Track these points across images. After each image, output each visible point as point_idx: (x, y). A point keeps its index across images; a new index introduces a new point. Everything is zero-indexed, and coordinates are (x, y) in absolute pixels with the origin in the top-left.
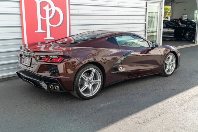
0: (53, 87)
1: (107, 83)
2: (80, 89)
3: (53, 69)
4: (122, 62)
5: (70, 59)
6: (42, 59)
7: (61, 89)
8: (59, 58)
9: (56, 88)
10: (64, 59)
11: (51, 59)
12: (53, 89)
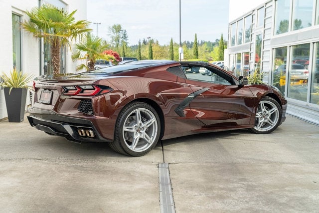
0: (83, 132)
3: (84, 105)
4: (191, 104)
5: (112, 90)
6: (70, 91)
7: (96, 137)
8: (94, 89)
9: (88, 135)
10: (102, 91)
11: (82, 91)
12: (84, 137)
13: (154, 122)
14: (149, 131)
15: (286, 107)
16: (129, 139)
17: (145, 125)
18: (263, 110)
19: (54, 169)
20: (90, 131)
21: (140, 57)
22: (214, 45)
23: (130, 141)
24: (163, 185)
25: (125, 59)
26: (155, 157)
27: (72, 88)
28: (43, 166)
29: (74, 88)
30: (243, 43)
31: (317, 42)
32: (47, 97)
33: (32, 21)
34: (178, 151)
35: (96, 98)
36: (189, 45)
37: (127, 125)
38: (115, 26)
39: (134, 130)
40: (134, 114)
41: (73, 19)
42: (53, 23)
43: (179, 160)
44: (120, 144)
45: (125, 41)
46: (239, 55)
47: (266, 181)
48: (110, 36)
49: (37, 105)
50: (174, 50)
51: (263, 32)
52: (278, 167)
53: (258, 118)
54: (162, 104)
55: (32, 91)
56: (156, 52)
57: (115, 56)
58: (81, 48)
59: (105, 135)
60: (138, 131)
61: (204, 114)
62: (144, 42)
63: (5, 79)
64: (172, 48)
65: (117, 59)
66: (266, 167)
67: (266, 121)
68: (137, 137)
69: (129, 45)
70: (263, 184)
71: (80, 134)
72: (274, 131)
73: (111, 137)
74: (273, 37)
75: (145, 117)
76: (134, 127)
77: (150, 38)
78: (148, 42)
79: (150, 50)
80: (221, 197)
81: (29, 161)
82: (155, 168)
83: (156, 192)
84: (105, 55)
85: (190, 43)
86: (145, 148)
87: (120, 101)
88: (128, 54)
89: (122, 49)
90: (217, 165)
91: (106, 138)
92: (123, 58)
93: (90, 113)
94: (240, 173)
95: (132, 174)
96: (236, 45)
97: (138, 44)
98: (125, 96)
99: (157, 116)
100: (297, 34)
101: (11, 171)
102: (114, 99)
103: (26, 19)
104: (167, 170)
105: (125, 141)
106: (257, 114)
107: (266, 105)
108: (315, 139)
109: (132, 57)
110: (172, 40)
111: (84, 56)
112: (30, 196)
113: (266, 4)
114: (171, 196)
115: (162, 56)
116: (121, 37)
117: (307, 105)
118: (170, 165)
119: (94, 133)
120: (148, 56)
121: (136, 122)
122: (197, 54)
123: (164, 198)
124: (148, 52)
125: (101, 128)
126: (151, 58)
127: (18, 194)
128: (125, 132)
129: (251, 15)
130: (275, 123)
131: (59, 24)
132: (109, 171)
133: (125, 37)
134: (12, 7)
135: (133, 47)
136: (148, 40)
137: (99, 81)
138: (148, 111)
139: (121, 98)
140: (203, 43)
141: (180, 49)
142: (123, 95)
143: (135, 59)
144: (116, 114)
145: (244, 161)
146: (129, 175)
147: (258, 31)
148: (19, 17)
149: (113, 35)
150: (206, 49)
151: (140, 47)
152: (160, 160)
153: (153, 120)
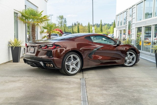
0: (48, 65)
1: (84, 68)
2: (68, 71)
3: (49, 53)
4: (95, 53)
5: (60, 47)
6: (42, 47)
7: (54, 67)
8: (53, 46)
9: (51, 66)
10: (56, 47)
11: (48, 47)
12: (49, 67)
13: (79, 61)
14: (77, 65)
15: (140, 55)
16: (68, 68)
17: (75, 62)
18: (129, 56)
19: (36, 80)
20: (51, 64)
21: (73, 32)
22: (111, 25)
23: (68, 69)
24: (82, 85)
25: (65, 33)
26: (79, 76)
27: (43, 46)
28: (32, 79)
29: (44, 46)
30: (123, 25)
31: (154, 25)
32: (32, 50)
33: (23, 16)
34: (90, 74)
35: (54, 50)
36: (98, 26)
37: (67, 62)
38: (60, 16)
39: (70, 64)
40: (70, 57)
41: (42, 15)
42: (33, 17)
43: (90, 77)
44: (64, 70)
45: (65, 24)
46: (121, 30)
47: (126, 84)
48: (58, 21)
49: (28, 53)
50: (90, 28)
51: (131, 20)
52: (132, 79)
53: (126, 60)
54: (82, 53)
55: (25, 48)
56: (81, 29)
57: (60, 31)
58: (45, 28)
59: (58, 66)
60: (72, 64)
61: (102, 57)
62: (75, 24)
63: (11, 42)
64: (89, 27)
65: (61, 33)
66: (127, 79)
67: (130, 61)
68: (71, 67)
69: (67, 26)
70: (124, 85)
71: (47, 66)
72: (134, 66)
73: (60, 67)
74: (135, 22)
75: (75, 59)
76: (70, 63)
77: (78, 22)
78: (77, 24)
79: (78, 28)
80: (106, 90)
81: (25, 77)
82: (79, 80)
83: (79, 88)
84: (55, 31)
85: (99, 24)
86: (75, 72)
87: (64, 52)
88: (67, 30)
89: (64, 28)
90: (106, 79)
91: (58, 67)
92: (64, 33)
93: (51, 57)
94: (115, 82)
95: (69, 82)
96: (120, 26)
97: (72, 25)
98: (66, 49)
99: (80, 58)
100: (146, 21)
101: (19, 80)
102: (61, 51)
103: (20, 15)
104: (84, 81)
105: (66, 69)
106: (126, 58)
107: (130, 53)
108: (151, 69)
109: (69, 32)
110: (89, 23)
111: (46, 31)
112: (28, 89)
113: (133, 6)
114: (85, 89)
115: (84, 31)
116: (63, 22)
117: (151, 54)
118: (85, 79)
119: (53, 65)
120: (77, 31)
121: (71, 61)
122: (102, 30)
123: (82, 90)
124: (77, 30)
125: (56, 63)
126: (79, 32)
127: (23, 88)
128: (66, 65)
129: (126, 11)
130: (134, 62)
131: (35, 17)
132: (60, 81)
133: (65, 22)
134: (14, 10)
135: (69, 27)
136: (77, 23)
137: (55, 43)
138: (76, 56)
139: (64, 51)
140: (105, 24)
141: (93, 28)
142: (65, 49)
143: (70, 33)
144: (62, 58)
145: (118, 77)
146: (68, 82)
147: (129, 19)
148: (16, 14)
149: (59, 21)
150: (107, 28)
151: (73, 27)
152: (82, 77)
153: (78, 60)
